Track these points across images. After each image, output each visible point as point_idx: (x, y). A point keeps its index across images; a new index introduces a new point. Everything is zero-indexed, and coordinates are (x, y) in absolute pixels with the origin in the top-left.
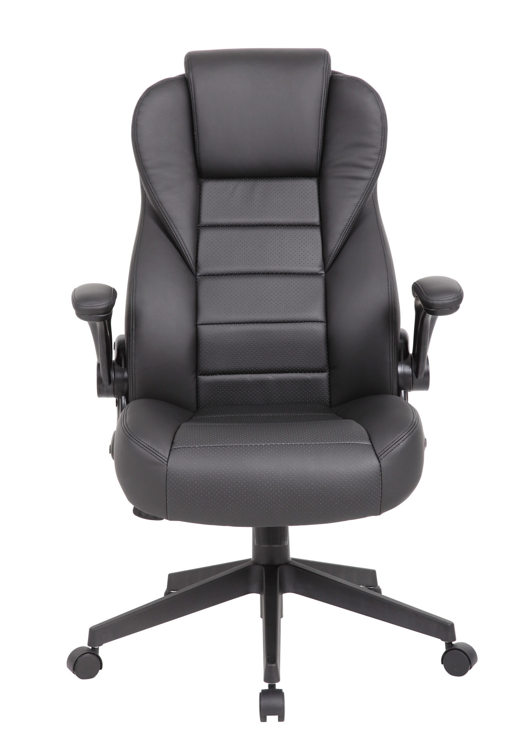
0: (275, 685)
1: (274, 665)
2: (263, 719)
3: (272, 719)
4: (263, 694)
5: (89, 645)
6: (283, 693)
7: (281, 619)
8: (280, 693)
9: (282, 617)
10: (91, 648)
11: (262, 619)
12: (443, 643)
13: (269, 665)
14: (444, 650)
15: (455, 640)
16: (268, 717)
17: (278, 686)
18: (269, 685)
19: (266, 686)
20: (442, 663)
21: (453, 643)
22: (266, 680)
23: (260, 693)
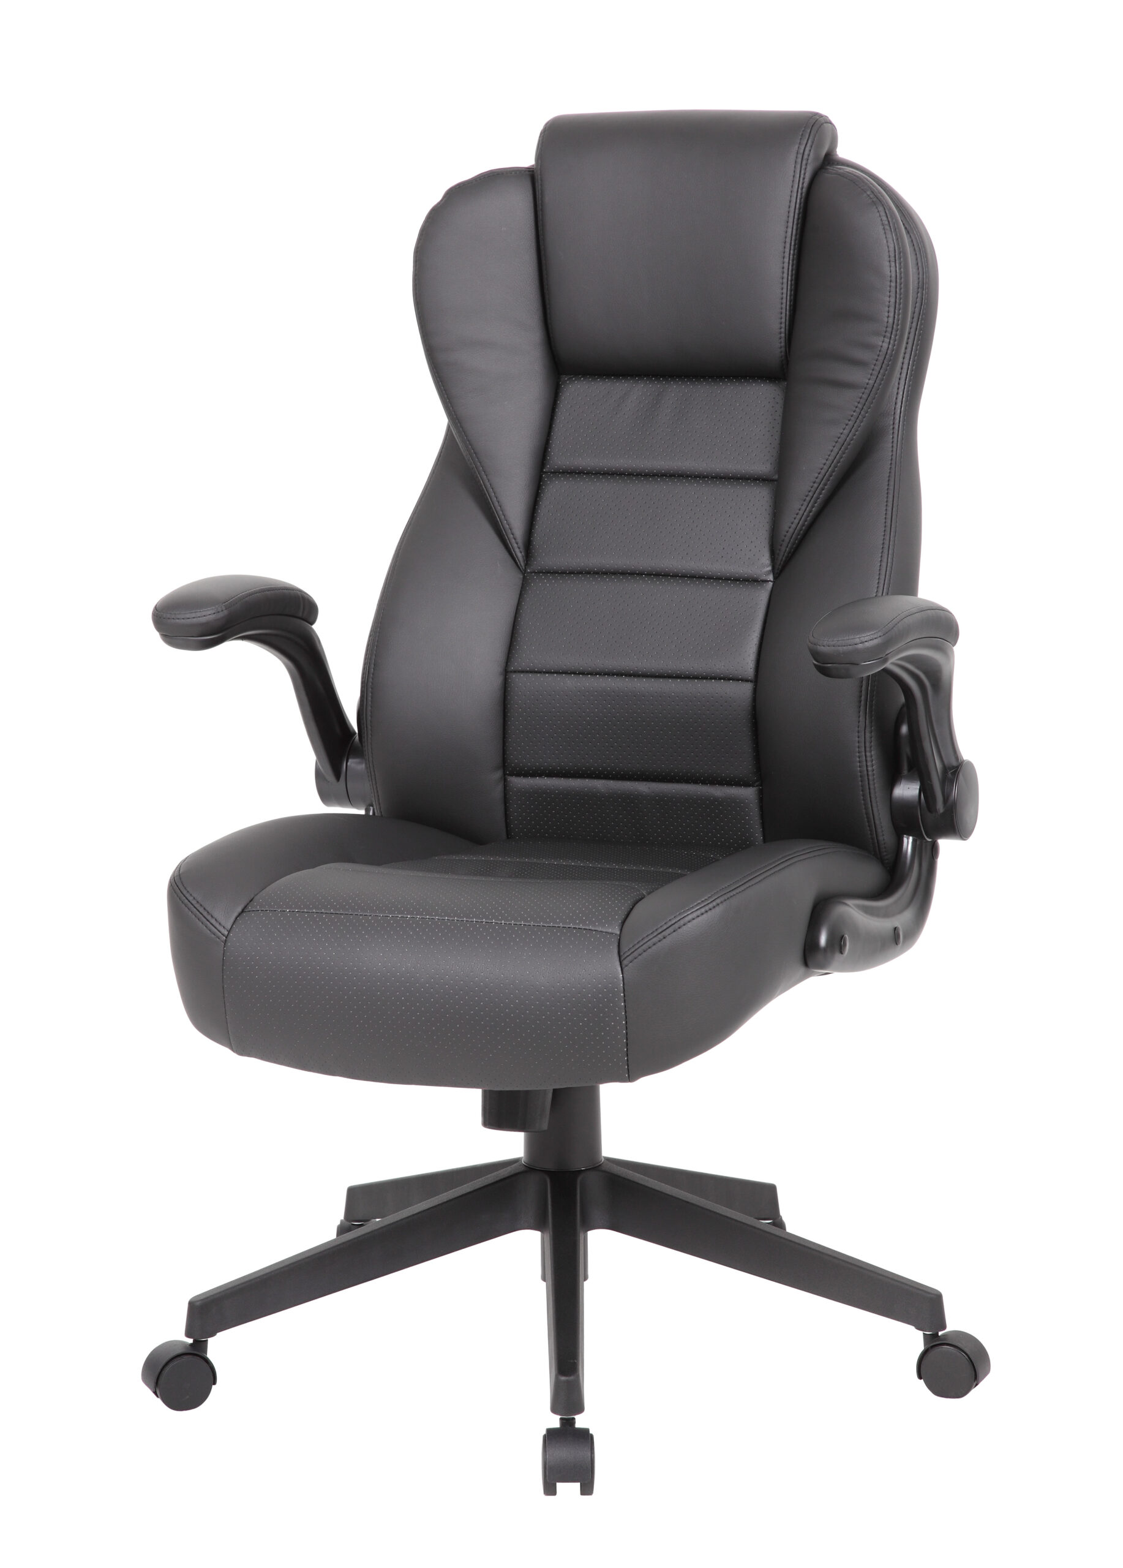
0: (574, 1419)
1: (572, 1378)
2: (550, 1489)
3: (568, 1490)
4: (551, 1437)
5: (188, 1335)
6: (592, 1436)
7: (585, 1283)
8: (585, 1437)
9: (586, 1278)
10: (191, 1341)
11: (545, 1283)
12: (920, 1335)
13: (563, 1378)
14: (921, 1348)
15: (944, 1327)
16: (559, 1486)
17: (580, 1422)
18: (561, 1419)
19: (555, 1422)
20: (920, 1377)
21: (940, 1333)
22: (554, 1410)
23: (545, 1437)
